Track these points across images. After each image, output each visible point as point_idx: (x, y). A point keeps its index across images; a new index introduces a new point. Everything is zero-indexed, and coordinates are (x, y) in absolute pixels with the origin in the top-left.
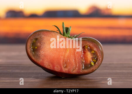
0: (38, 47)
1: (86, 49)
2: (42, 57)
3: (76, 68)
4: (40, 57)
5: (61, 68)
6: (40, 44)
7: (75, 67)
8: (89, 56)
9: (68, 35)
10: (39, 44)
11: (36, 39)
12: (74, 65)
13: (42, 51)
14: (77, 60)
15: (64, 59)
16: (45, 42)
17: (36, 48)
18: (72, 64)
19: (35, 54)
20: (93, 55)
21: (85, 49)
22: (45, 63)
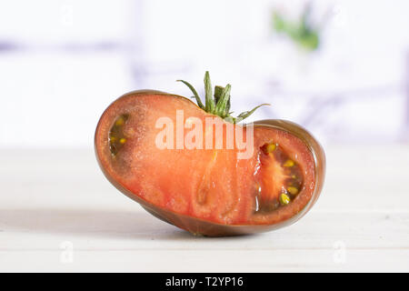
0: (127, 139)
1: (271, 155)
2: (136, 169)
3: (233, 208)
4: (129, 167)
5: (190, 203)
6: (136, 130)
7: (230, 203)
8: (278, 174)
9: (221, 110)
10: (131, 131)
11: (126, 117)
12: (230, 197)
13: (139, 150)
14: (239, 184)
15: (201, 178)
16: (150, 127)
17: (123, 141)
18: (224, 196)
19: (118, 158)
20: (289, 172)
21: (267, 154)
22: (143, 186)
